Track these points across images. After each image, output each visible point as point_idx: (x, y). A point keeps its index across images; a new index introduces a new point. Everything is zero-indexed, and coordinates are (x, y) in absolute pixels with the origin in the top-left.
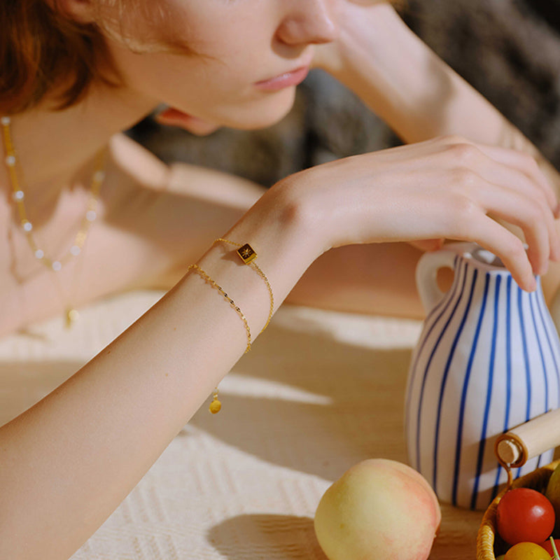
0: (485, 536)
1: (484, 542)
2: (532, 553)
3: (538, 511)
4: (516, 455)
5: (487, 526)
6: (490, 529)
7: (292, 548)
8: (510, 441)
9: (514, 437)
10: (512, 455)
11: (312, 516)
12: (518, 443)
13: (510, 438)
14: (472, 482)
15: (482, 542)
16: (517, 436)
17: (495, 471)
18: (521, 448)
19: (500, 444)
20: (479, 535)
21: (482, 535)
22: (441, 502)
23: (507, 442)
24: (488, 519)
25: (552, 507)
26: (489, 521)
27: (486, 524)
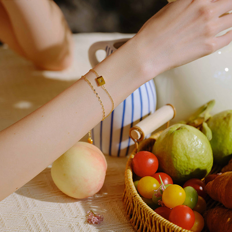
0: (128, 174)
1: (128, 178)
2: (150, 182)
3: (151, 161)
4: (139, 136)
5: (129, 170)
6: (130, 170)
7: (40, 183)
8: (136, 130)
9: (138, 128)
10: (137, 136)
11: (50, 166)
12: (139, 130)
13: (136, 129)
14: (118, 145)
15: (127, 177)
16: (139, 127)
17: (128, 140)
18: (141, 133)
19: (132, 132)
20: (126, 174)
21: (127, 174)
22: (104, 154)
23: (135, 130)
24: (129, 166)
25: (157, 159)
26: (129, 167)
27: (128, 168)
